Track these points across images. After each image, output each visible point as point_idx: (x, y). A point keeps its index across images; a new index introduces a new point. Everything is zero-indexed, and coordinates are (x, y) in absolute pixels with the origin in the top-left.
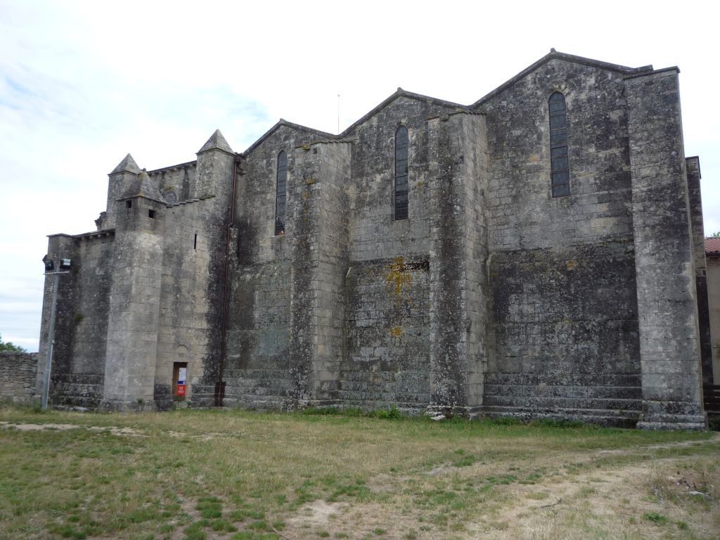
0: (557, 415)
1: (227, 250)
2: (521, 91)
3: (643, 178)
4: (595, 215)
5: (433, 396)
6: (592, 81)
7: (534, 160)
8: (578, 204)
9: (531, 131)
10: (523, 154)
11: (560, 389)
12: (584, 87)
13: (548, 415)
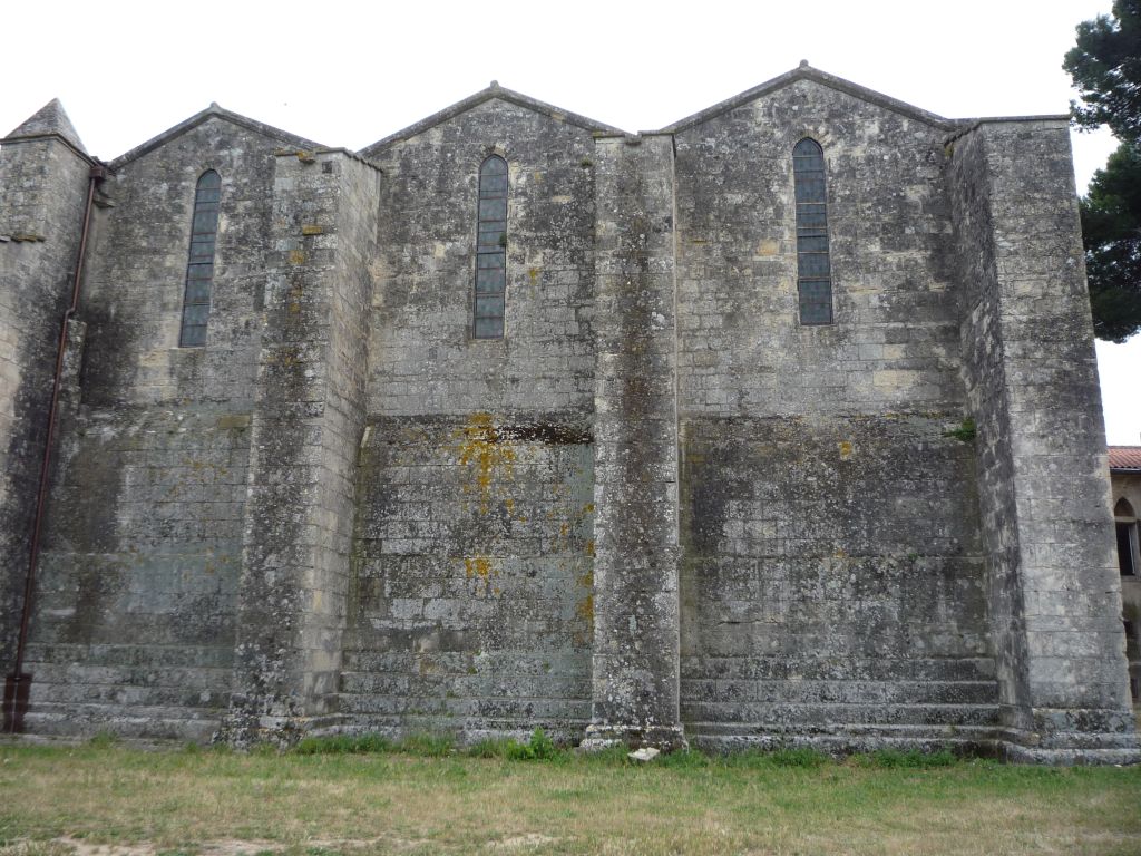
0: (833, 738)
1: (57, 367)
2: (744, 125)
3: (1020, 298)
4: (881, 365)
5: (599, 705)
6: (873, 129)
7: (768, 252)
8: (849, 341)
9: (763, 200)
10: (746, 238)
11: (833, 686)
12: (860, 137)
13: (816, 739)
